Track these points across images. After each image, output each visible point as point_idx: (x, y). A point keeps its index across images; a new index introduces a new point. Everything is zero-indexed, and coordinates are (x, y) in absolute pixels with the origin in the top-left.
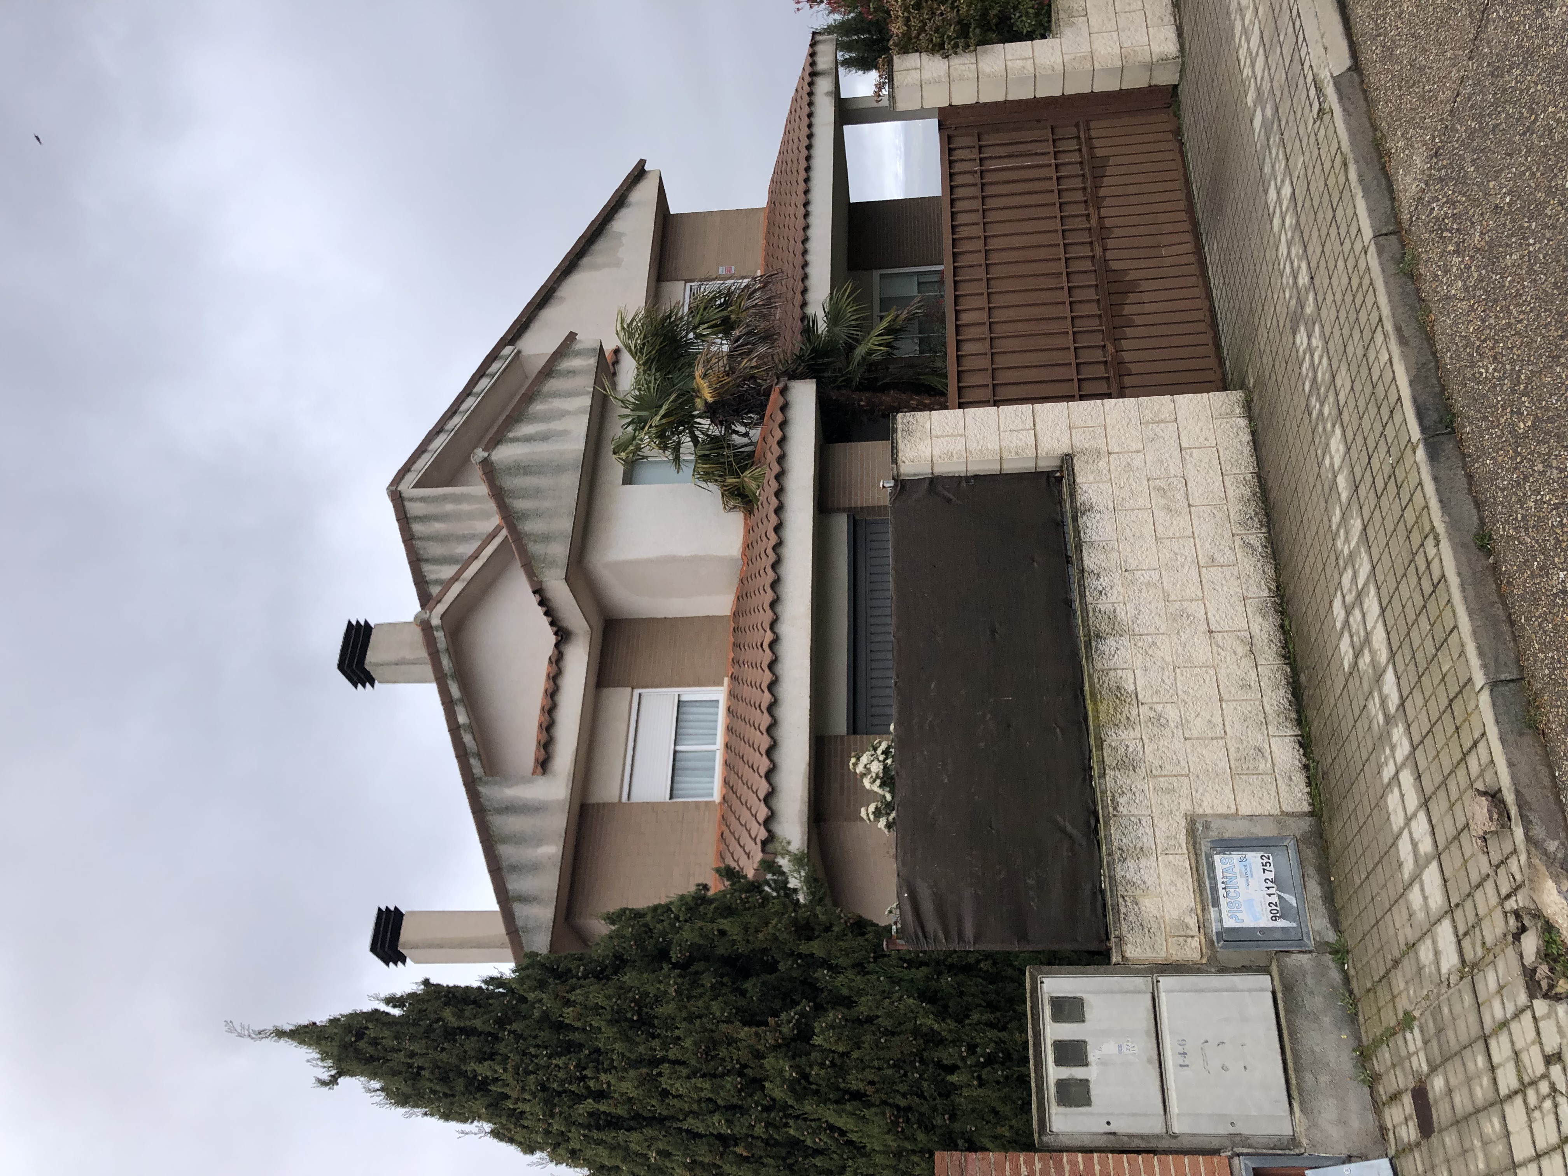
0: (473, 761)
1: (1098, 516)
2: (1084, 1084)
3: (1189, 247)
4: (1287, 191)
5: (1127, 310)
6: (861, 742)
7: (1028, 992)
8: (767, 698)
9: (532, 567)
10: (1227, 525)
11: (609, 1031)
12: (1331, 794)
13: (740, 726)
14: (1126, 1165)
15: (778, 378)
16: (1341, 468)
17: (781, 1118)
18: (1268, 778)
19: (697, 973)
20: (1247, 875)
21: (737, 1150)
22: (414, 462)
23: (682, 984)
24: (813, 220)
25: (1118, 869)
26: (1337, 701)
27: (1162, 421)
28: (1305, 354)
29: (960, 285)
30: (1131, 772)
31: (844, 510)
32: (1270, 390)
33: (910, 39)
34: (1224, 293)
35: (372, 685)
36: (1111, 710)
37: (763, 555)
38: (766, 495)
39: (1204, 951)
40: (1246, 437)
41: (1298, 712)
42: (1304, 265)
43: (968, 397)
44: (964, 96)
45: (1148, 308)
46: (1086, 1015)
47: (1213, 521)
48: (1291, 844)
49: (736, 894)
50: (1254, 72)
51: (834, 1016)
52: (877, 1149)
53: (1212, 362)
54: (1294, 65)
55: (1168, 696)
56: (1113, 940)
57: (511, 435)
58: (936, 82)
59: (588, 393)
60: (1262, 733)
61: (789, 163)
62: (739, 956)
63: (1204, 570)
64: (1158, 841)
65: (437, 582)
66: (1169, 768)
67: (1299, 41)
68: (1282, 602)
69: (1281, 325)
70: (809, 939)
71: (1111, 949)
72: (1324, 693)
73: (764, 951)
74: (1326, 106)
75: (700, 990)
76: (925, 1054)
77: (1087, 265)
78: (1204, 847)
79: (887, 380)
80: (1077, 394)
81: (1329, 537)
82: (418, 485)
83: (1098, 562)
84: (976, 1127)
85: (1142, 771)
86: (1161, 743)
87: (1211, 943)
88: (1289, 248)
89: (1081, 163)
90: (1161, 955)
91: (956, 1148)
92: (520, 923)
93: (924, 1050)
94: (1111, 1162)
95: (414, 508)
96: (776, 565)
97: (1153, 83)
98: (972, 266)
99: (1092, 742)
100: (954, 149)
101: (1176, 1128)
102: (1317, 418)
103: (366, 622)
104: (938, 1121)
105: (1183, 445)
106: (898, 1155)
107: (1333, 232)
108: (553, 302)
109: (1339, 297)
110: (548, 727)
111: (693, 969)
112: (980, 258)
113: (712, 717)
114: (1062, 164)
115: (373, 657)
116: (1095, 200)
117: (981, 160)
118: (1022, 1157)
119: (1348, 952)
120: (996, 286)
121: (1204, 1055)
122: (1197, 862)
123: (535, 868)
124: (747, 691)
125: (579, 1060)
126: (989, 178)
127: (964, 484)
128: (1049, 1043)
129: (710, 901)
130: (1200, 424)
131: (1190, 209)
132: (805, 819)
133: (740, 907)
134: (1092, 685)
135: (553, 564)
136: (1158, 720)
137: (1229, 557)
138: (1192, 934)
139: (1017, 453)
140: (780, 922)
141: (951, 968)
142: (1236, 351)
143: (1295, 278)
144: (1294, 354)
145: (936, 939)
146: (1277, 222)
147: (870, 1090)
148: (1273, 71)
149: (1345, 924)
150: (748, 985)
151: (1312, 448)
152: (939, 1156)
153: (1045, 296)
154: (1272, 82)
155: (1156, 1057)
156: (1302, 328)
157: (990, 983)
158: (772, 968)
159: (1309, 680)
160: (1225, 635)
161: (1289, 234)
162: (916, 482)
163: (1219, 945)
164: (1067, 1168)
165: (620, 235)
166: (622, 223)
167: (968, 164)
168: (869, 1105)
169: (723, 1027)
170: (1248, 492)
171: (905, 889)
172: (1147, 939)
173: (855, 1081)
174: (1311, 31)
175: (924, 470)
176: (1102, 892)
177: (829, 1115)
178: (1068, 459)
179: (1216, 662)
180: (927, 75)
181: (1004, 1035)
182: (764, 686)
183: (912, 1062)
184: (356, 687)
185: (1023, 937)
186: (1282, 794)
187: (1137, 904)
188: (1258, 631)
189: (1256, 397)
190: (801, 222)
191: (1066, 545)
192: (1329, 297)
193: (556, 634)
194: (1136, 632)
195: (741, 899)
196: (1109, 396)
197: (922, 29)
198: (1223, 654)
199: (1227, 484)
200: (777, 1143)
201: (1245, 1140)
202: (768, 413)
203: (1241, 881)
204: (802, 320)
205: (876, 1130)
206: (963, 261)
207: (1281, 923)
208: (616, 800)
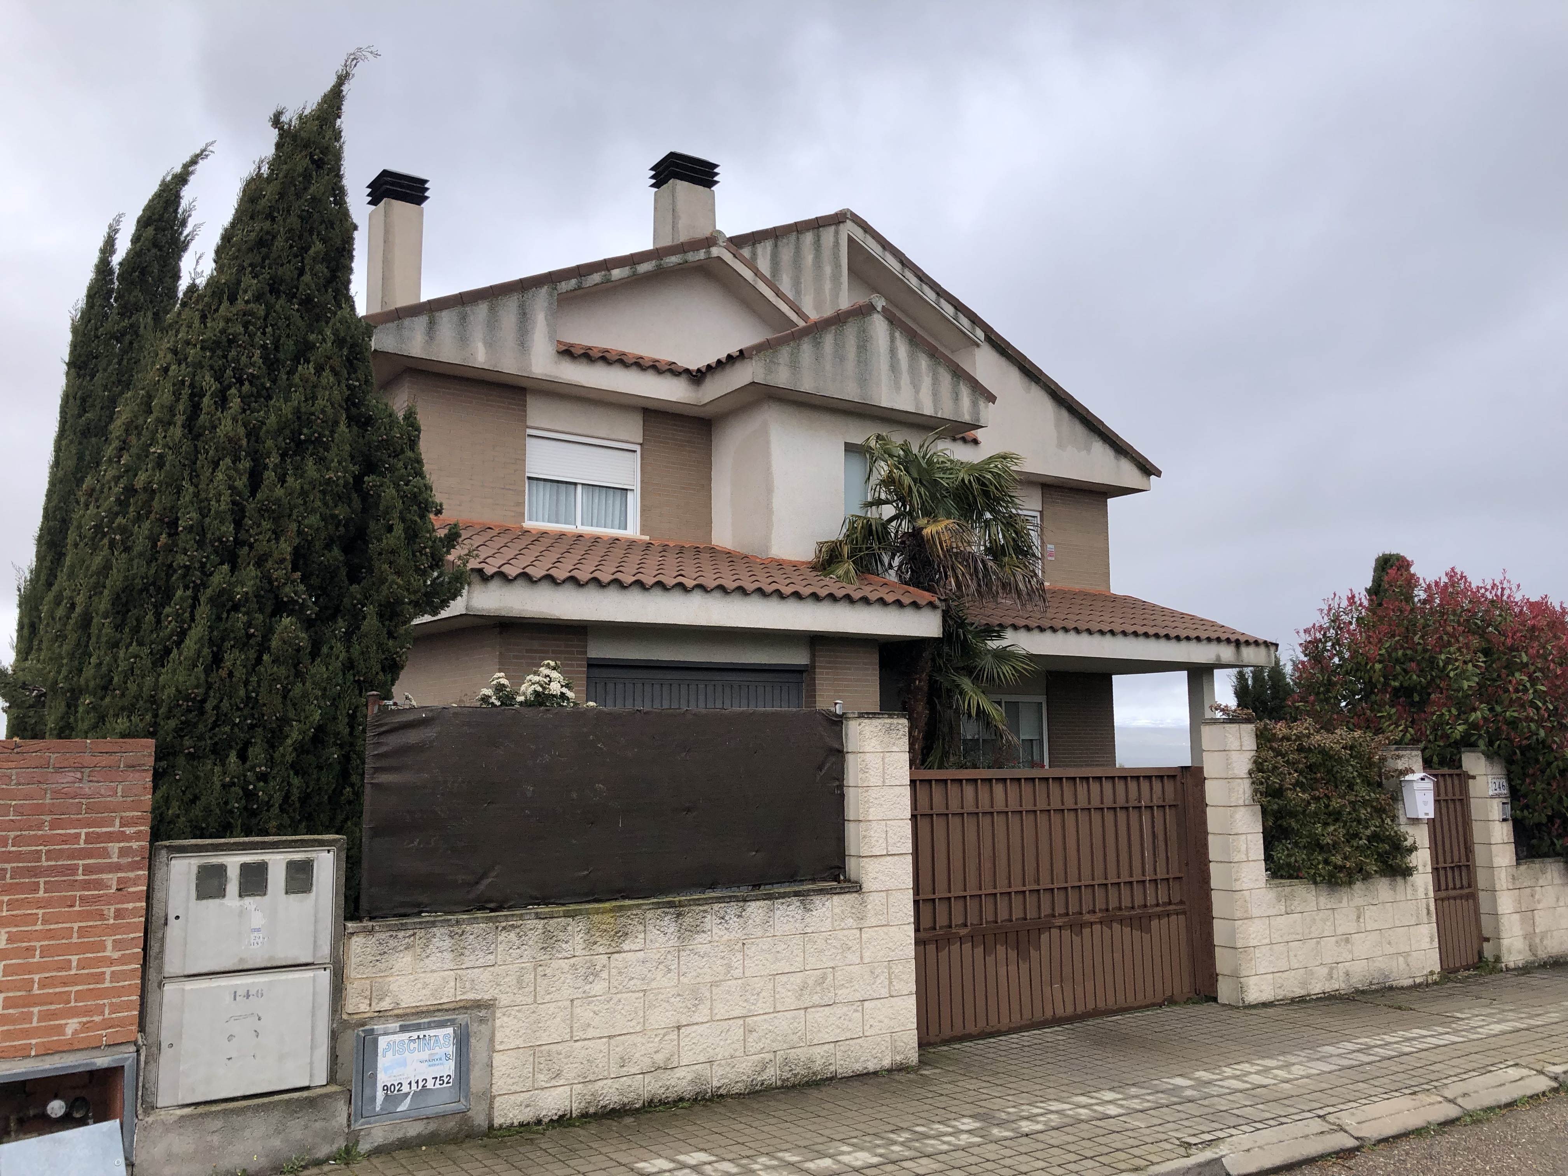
0: (573, 282)
1: (799, 917)
2: (221, 893)
3: (1060, 1012)
4: (1112, 1110)
5: (1001, 949)
6: (580, 672)
7: (320, 837)
8: (628, 579)
9: (766, 349)
10: (785, 1046)
11: (287, 410)
12: (511, 1147)
13: (600, 550)
14: (132, 935)
15: (945, 600)
16: (839, 1162)
17: (194, 582)
18: (529, 1084)
19: (350, 499)
20: (431, 1061)
21: (164, 536)
22: (873, 238)
23: (337, 485)
24: (1097, 639)
25: (443, 930)
26: (606, 1155)
27: (891, 983)
28: (953, 1127)
29: (1030, 785)
30: (541, 946)
31: (813, 661)
32: (918, 1091)
33: (1269, 741)
34: (1014, 1046)
35: (652, 186)
36: (604, 927)
37: (770, 580)
38: (830, 584)
39: (355, 1016)
40: (871, 1066)
41: (595, 1114)
42: (1040, 1127)
43: (922, 790)
44: (1213, 792)
45: (1002, 971)
46: (293, 895)
47: (790, 1031)
48: (461, 1106)
49: (430, 543)
50: (1228, 1078)
51: (303, 639)
52: (161, 679)
53: (947, 1032)
54: (1234, 1118)
55: (616, 984)
56: (370, 924)
57: (897, 334)
58: (1228, 766)
59: (936, 412)
60: (575, 1078)
61: (1153, 617)
62: (366, 543)
63: (741, 1022)
64: (469, 971)
65: (754, 254)
66: (543, 983)
67: (1256, 1124)
68: (707, 1100)
69: (982, 1103)
70: (381, 615)
71: (361, 921)
72: (614, 1142)
73: (371, 570)
74: (1193, 1150)
75: (331, 503)
76: (260, 730)
77: (1046, 910)
78: (462, 1018)
79: (938, 707)
80: (921, 897)
81: (771, 1149)
82: (851, 240)
83: (753, 916)
84: (178, 781)
85: (541, 956)
86: (569, 976)
87: (363, 1025)
88: (1057, 1112)
89: (1145, 906)
90: (352, 972)
91: (157, 759)
92: (407, 322)
93: (265, 728)
94: (136, 920)
95: (828, 235)
96: (761, 592)
97: (1220, 978)
98: (1048, 797)
99: (572, 907)
100: (1162, 781)
101: (168, 988)
102: (888, 1139)
103: (717, 182)
104: (187, 742)
105: (866, 1003)
106: (153, 700)
107: (1072, 1157)
108: (1026, 380)
109: (1007, 1162)
110: (605, 358)
111: (355, 496)
112: (1056, 804)
113: (609, 522)
114: (1144, 887)
115: (681, 188)
116: (1109, 918)
117: (1151, 808)
118: (145, 828)
119: (347, 1164)
120: (1028, 820)
121: (246, 1017)
122: (446, 1010)
123: (463, 339)
124: (634, 559)
125: (258, 378)
126: (1134, 815)
127: (837, 783)
128: (266, 857)
129: (423, 517)
130: (886, 1021)
131: (1096, 1013)
132: (503, 613)
133: (416, 547)
134: (630, 907)
135: (769, 371)
136: (592, 974)
137: (753, 1045)
138: (373, 1004)
139: (865, 837)
140: (399, 586)
141: (346, 758)
142: (956, 1057)
143: (1027, 1118)
144: (953, 1116)
145: (379, 744)
146: (1083, 1100)
147: (224, 673)
148: (1229, 1097)
149: (375, 1161)
150: (336, 551)
151: (859, 1133)
152: (151, 742)
153: (1016, 868)
154: (1218, 1096)
155: (246, 967)
156: (978, 1125)
157: (329, 797)
158: (354, 578)
159: (627, 1127)
160: (676, 1043)
161: (1070, 1113)
162: (839, 736)
163: (360, 1031)
164: (131, 875)
165: (1089, 450)
166: (1100, 451)
167: (1147, 794)
168: (208, 671)
169: (294, 526)
170: (817, 1067)
171: (430, 714)
172: (370, 958)
173: (232, 658)
174: (1266, 1135)
175: (851, 745)
176: (419, 914)
177: (197, 632)
178: (856, 887)
179: (649, 1033)
180: (1234, 756)
181: (276, 810)
182: (639, 577)
183: (252, 716)
184: (652, 169)
185: (376, 832)
186: (512, 1097)
187: (406, 949)
188: (678, 1075)
189: (912, 1076)
190: (1094, 627)
191: (772, 884)
192: (1008, 1153)
193: (699, 370)
194: (682, 953)
195: (425, 548)
196: (917, 930)
197: (1278, 753)
198: (657, 1040)
199: (826, 1047)
200: (169, 576)
201: (154, 1057)
202: (911, 589)
203: (425, 1055)
204: (1000, 625)
205: (181, 679)
206: (1054, 787)
207: (380, 1095)
208: (529, 423)
